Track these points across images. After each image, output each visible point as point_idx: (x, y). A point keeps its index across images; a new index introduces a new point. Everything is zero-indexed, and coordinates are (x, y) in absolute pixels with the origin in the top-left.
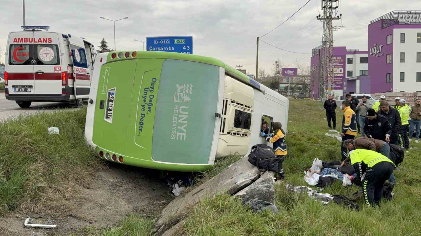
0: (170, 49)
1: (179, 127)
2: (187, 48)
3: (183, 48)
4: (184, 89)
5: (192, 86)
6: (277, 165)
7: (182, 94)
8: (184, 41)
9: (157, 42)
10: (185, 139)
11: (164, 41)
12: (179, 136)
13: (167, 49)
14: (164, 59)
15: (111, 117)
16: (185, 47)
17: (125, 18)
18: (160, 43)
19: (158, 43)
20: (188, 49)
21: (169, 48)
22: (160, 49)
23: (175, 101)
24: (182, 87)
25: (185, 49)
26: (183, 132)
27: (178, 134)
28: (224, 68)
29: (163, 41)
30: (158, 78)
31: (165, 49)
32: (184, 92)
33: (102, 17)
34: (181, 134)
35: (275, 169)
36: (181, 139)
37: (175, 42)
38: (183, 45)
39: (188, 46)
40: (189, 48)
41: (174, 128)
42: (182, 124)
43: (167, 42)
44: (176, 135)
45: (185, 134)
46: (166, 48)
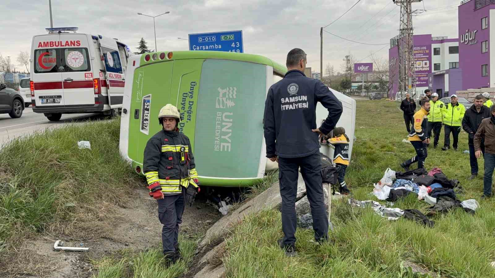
0: (217, 47)
1: (223, 137)
2: (236, 44)
3: (232, 46)
4: (227, 93)
5: (235, 89)
6: (333, 176)
7: (224, 99)
8: (232, 37)
9: (201, 40)
10: (229, 150)
11: (210, 38)
12: (224, 146)
13: (213, 47)
14: (203, 60)
15: (147, 128)
16: (234, 43)
17: (166, 13)
18: (205, 41)
19: (203, 41)
20: (237, 46)
21: (216, 46)
22: (205, 47)
23: (217, 106)
24: (224, 91)
25: (234, 46)
26: (229, 142)
27: (222, 144)
28: (272, 66)
29: (208, 38)
30: (197, 82)
31: (211, 47)
32: (227, 97)
33: (140, 13)
34: (226, 144)
35: (331, 180)
36: (226, 150)
37: (223, 38)
38: (231, 42)
39: (237, 43)
40: (238, 44)
41: (217, 138)
42: (225, 134)
43: (213, 39)
44: (220, 145)
45: (229, 145)
46: (212, 46)
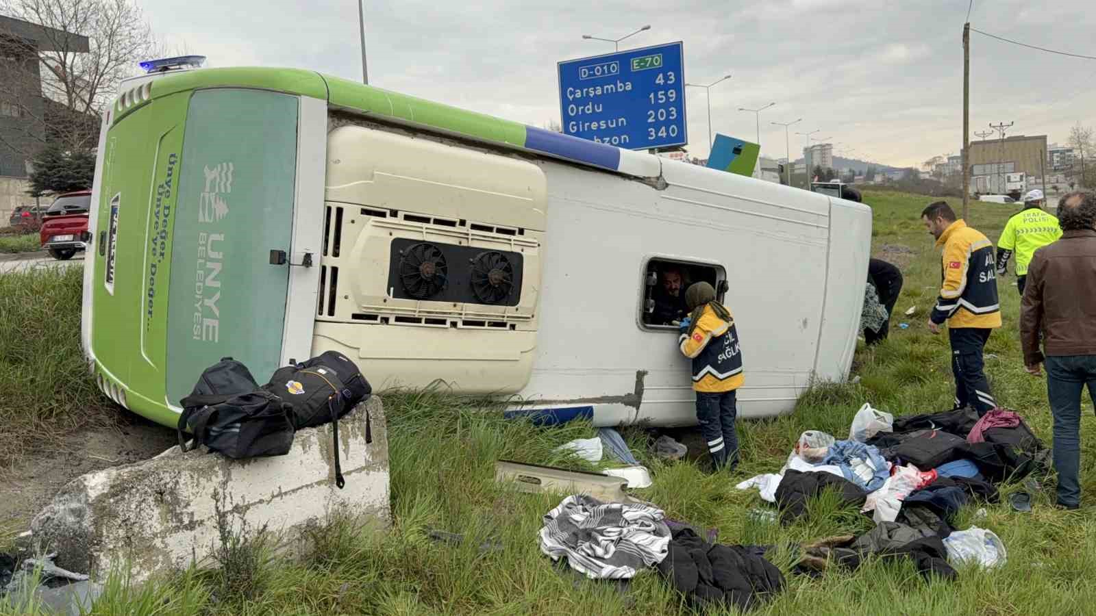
0: (621, 87)
1: (206, 302)
2: (666, 78)
3: (657, 82)
4: (218, 179)
6: (237, 430)
7: (213, 197)
8: (657, 61)
9: (585, 74)
10: (216, 340)
11: (605, 68)
12: (208, 328)
13: (612, 89)
14: (191, 92)
16: (661, 76)
17: (644, 29)
18: (594, 74)
19: (590, 75)
20: (669, 82)
21: (619, 85)
22: (595, 90)
23: (201, 218)
24: (215, 173)
25: (662, 82)
26: (214, 317)
27: (205, 321)
29: (602, 67)
30: (178, 155)
31: (607, 89)
32: (217, 190)
33: (587, 35)
34: (211, 323)
35: (224, 446)
36: (210, 338)
37: (635, 65)
38: (655, 72)
39: (669, 74)
40: (672, 77)
41: (198, 305)
42: (209, 292)
43: (614, 68)
44: (202, 326)
45: (216, 323)
46: (609, 87)
